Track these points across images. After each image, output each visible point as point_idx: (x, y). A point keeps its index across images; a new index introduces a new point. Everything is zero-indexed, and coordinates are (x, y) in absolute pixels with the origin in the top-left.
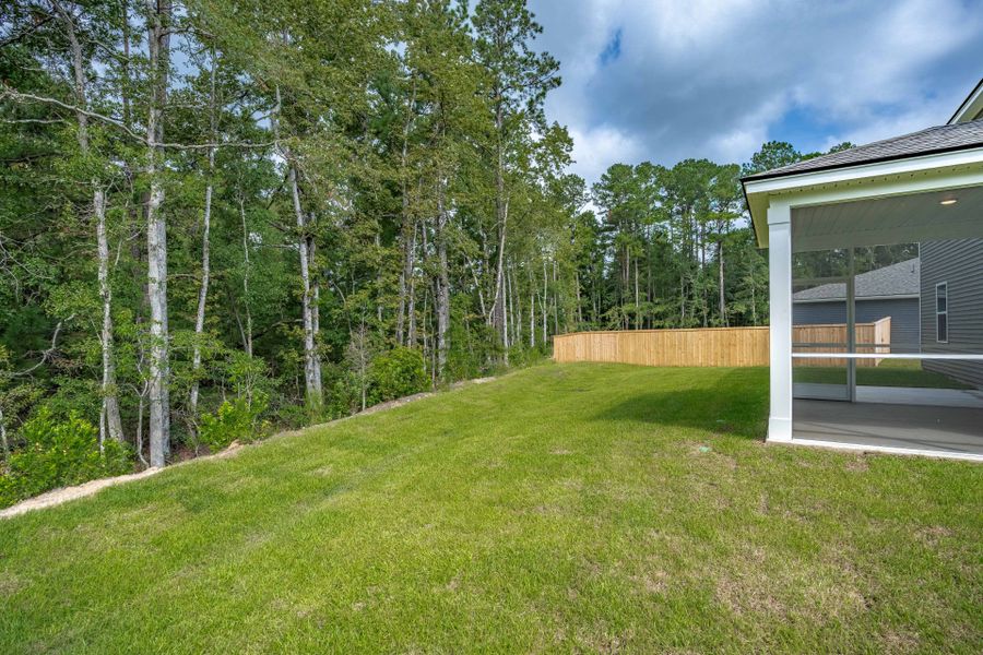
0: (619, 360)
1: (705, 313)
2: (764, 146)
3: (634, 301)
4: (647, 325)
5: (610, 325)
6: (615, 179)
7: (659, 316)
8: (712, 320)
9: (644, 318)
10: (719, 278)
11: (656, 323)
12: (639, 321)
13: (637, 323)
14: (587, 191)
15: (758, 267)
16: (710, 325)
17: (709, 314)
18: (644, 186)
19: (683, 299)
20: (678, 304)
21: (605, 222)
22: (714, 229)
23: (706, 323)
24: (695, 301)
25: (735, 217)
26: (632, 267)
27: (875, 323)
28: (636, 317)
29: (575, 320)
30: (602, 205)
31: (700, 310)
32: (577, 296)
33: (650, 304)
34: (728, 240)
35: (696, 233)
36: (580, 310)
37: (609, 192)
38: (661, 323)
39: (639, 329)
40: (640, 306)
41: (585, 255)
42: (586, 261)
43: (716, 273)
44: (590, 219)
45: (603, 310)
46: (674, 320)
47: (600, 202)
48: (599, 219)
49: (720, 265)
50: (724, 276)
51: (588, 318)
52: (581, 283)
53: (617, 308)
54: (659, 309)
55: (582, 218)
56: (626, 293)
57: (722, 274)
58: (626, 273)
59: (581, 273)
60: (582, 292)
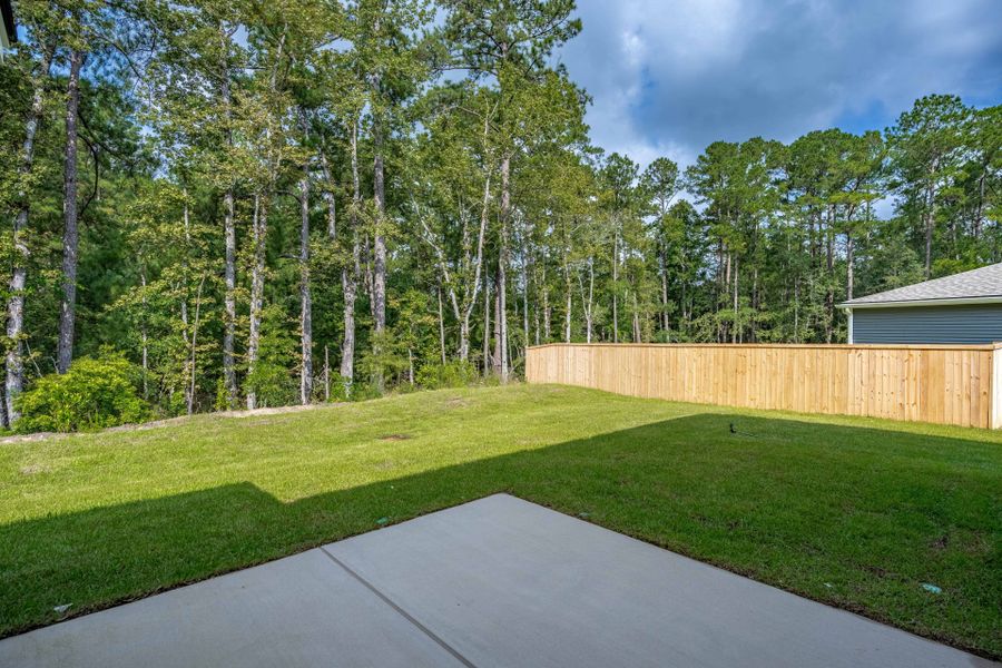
1: (826, 323)
2: (917, 103)
3: (732, 307)
4: (747, 337)
5: (699, 335)
6: (716, 160)
7: (766, 326)
8: (837, 332)
9: (744, 327)
10: (847, 277)
11: (760, 334)
12: (738, 330)
13: (735, 333)
14: (680, 176)
15: (906, 263)
16: (834, 340)
17: (834, 324)
18: (750, 166)
19: (796, 305)
20: (788, 310)
21: (708, 213)
22: (842, 216)
23: (830, 338)
24: (813, 309)
25: (869, 199)
26: (733, 265)
27: (997, 345)
28: (735, 326)
29: (657, 328)
30: (699, 193)
31: (820, 319)
32: (662, 301)
33: (754, 311)
34: (858, 228)
35: (820, 222)
36: (666, 317)
37: (707, 177)
38: (767, 333)
39: (738, 342)
40: (739, 313)
41: (675, 253)
42: (676, 259)
43: (843, 273)
44: (682, 210)
45: (694, 317)
46: (783, 332)
47: (696, 189)
48: (700, 209)
49: (849, 261)
50: (855, 276)
51: (674, 327)
52: (670, 285)
53: (709, 315)
54: (765, 317)
55: (672, 209)
56: (724, 297)
57: (850, 272)
58: (725, 272)
59: (669, 274)
60: (672, 295)
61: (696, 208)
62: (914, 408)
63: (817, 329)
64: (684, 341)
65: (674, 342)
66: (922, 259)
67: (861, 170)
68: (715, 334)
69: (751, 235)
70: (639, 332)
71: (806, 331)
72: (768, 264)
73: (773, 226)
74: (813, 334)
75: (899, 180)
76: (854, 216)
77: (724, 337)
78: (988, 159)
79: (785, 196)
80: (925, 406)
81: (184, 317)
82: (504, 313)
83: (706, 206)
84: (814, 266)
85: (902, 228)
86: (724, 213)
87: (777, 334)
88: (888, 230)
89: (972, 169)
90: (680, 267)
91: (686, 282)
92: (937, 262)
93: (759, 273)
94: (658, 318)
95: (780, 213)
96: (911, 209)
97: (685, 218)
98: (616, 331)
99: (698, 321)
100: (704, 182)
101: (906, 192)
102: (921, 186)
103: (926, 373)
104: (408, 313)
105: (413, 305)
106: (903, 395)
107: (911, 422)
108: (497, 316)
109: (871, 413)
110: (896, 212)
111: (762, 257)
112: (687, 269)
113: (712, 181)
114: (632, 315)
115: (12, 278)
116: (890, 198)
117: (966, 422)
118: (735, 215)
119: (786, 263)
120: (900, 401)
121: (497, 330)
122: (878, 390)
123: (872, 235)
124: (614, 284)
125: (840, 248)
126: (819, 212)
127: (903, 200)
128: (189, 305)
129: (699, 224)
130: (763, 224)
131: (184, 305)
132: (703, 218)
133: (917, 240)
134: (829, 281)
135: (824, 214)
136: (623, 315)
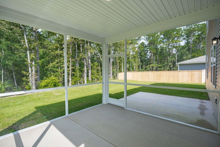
0: (133, 80)
1: (172, 66)
3: (153, 64)
4: (156, 70)
5: (147, 69)
7: (160, 67)
8: (174, 68)
9: (156, 68)
10: (176, 57)
12: (155, 68)
15: (187, 54)
16: (173, 70)
17: (173, 67)
18: (156, 35)
19: (166, 63)
20: (164, 64)
21: (148, 44)
22: (174, 45)
23: (172, 69)
24: (169, 64)
25: (180, 41)
26: (153, 55)
27: (202, 70)
28: (154, 68)
29: (138, 68)
30: (146, 40)
31: (170, 66)
32: (139, 62)
33: (158, 64)
34: (178, 47)
35: (170, 46)
36: (140, 66)
37: (148, 37)
38: (160, 69)
39: (154, 71)
40: (155, 65)
41: (142, 53)
42: (142, 54)
43: (175, 56)
44: (143, 44)
45: (146, 66)
46: (164, 68)
47: (146, 39)
48: (146, 44)
49: (176, 54)
50: (177, 57)
51: (142, 68)
52: (141, 59)
53: (149, 65)
54: (160, 65)
55: (141, 43)
56: (152, 62)
57: (176, 56)
58: (152, 57)
59: (140, 57)
60: (141, 61)
61: (145, 43)
62: (190, 81)
63: (170, 68)
64: (144, 71)
65: (142, 71)
66: (190, 53)
67: (178, 36)
68: (150, 69)
69: (157, 49)
70: (135, 69)
71: (168, 68)
72: (160, 55)
73: (161, 47)
74: (169, 69)
75: (185, 38)
76: (177, 45)
77: (152, 70)
78: (202, 33)
79: (163, 41)
80: (191, 80)
81: (59, 69)
82: (111, 66)
83: (147, 43)
84: (169, 55)
85: (186, 47)
86: (151, 44)
87: (162, 69)
88: (183, 48)
89: (199, 35)
90: (142, 56)
91: (144, 59)
92: (192, 54)
93: (158, 57)
94: (139, 66)
95: (162, 44)
96: (188, 43)
97: (143, 45)
98: (131, 69)
99: (147, 67)
100: (147, 38)
101: (187, 40)
102: (189, 39)
103: (192, 75)
104: (95, 67)
105: (96, 65)
106: (188, 78)
107: (189, 83)
108: (110, 67)
109: (183, 82)
110: (185, 44)
111: (159, 53)
112: (144, 56)
113: (149, 38)
114: (134, 66)
115: (32, 62)
116: (184, 41)
117: (198, 83)
118: (154, 45)
119: (164, 54)
120: (188, 80)
121: (110, 70)
122: (184, 78)
123: (180, 48)
124: (131, 60)
125: (174, 51)
126: (170, 44)
127: (186, 42)
128: (60, 67)
129: (146, 46)
130: (159, 47)
131: (59, 67)
132: (147, 45)
133: (189, 50)
134: (172, 58)
135: (171, 45)
136: (132, 66)
